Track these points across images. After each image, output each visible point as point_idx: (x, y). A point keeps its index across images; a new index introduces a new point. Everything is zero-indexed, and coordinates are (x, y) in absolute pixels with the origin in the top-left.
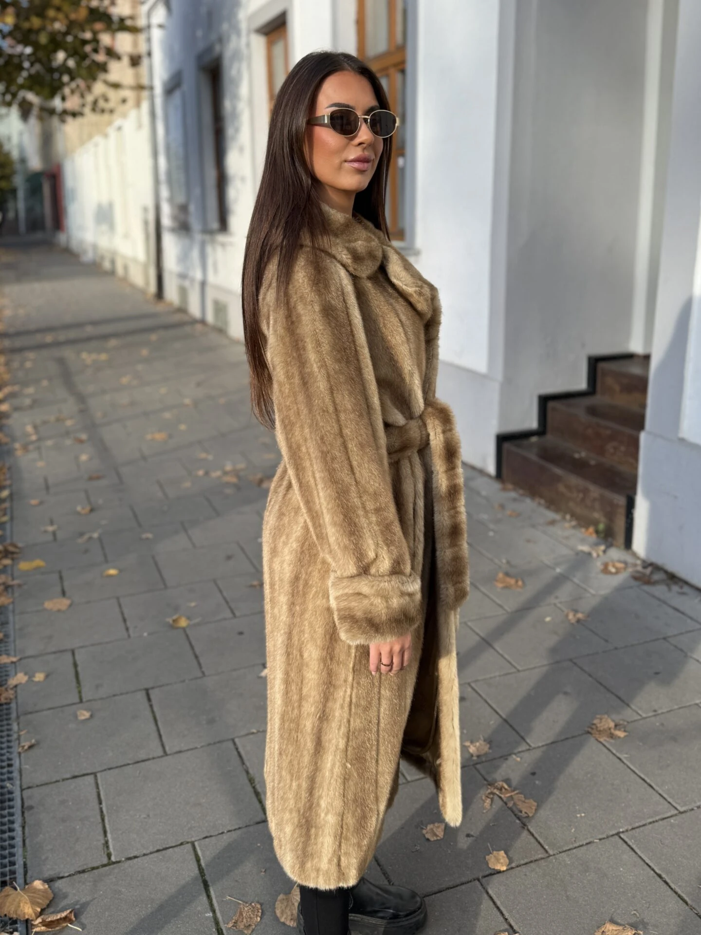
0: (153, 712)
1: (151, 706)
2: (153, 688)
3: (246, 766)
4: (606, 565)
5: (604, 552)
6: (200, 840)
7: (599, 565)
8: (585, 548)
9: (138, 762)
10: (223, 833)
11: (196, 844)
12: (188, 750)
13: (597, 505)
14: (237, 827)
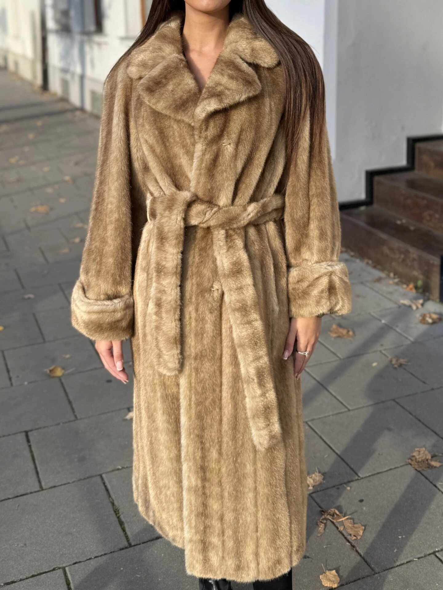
0: (31, 452)
1: (30, 446)
2: (31, 431)
3: (112, 499)
4: (424, 317)
5: (422, 305)
6: (70, 565)
7: (418, 316)
8: (406, 302)
9: (17, 496)
10: (90, 559)
11: (67, 569)
12: (61, 485)
13: (416, 264)
14: (103, 553)
